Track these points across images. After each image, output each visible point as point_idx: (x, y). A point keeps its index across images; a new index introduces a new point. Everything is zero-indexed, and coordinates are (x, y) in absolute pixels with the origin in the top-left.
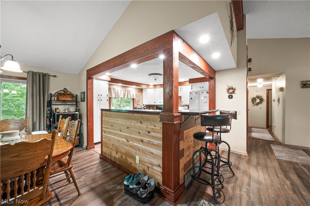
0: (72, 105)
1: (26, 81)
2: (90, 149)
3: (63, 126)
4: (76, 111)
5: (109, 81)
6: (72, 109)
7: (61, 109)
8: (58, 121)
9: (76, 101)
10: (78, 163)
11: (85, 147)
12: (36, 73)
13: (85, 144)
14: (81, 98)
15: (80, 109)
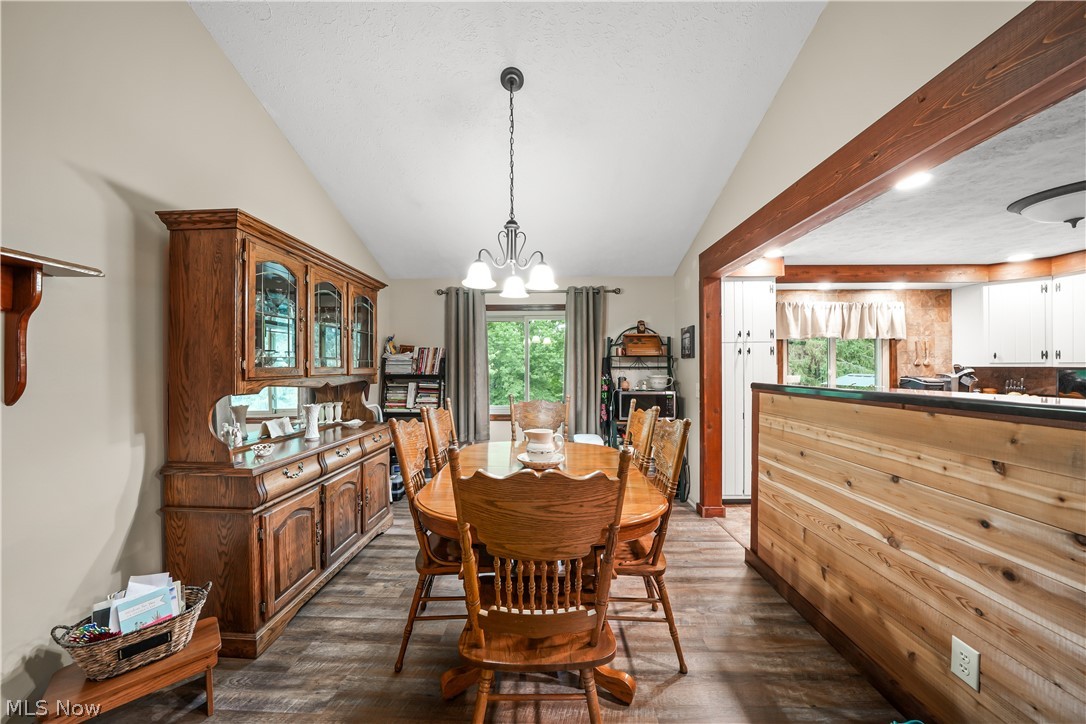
0: (658, 368)
1: (564, 312)
2: (709, 515)
3: (640, 429)
4: (669, 389)
5: (779, 280)
6: (659, 381)
7: (632, 379)
8: (626, 414)
9: (670, 358)
10: (676, 553)
11: (695, 506)
12: (582, 289)
13: (694, 496)
14: (683, 348)
15: (680, 380)
